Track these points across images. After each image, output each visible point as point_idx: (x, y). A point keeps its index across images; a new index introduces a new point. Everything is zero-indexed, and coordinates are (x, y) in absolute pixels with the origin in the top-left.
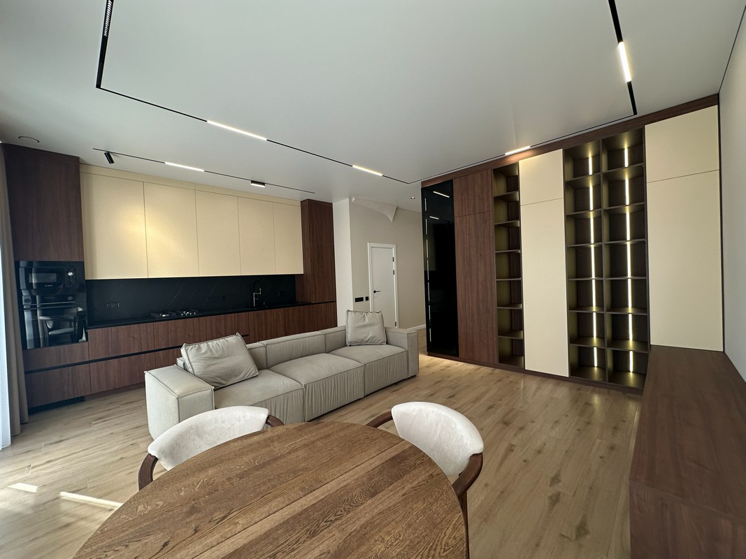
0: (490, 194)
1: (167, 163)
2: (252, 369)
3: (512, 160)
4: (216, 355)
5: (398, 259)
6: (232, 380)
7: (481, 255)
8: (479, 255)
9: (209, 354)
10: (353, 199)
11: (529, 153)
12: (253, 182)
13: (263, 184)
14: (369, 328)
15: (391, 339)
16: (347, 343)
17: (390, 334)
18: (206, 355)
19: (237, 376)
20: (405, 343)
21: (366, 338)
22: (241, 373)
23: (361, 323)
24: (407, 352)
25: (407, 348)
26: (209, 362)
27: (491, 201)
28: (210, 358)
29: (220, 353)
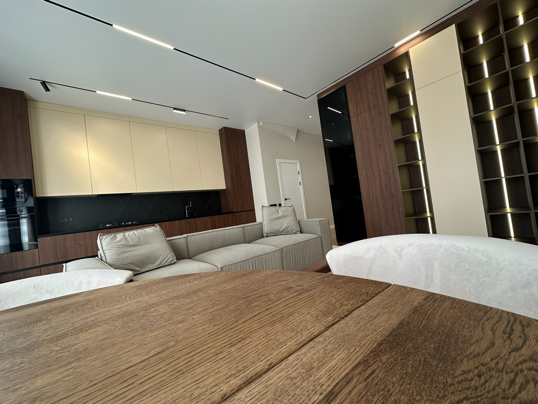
0: (383, 88)
1: (98, 92)
2: (171, 257)
3: (402, 51)
4: (131, 243)
5: (303, 172)
6: (148, 266)
7: (380, 145)
8: (378, 146)
9: (123, 242)
10: (261, 124)
11: (418, 39)
12: (175, 109)
13: (184, 111)
14: (283, 220)
15: (304, 228)
16: (264, 234)
17: (303, 224)
18: (120, 243)
19: (153, 263)
20: (318, 229)
21: (281, 228)
22: (157, 260)
23: (275, 216)
24: (321, 237)
25: (320, 234)
26: (123, 250)
27: (385, 94)
28: (124, 246)
29: (135, 241)
